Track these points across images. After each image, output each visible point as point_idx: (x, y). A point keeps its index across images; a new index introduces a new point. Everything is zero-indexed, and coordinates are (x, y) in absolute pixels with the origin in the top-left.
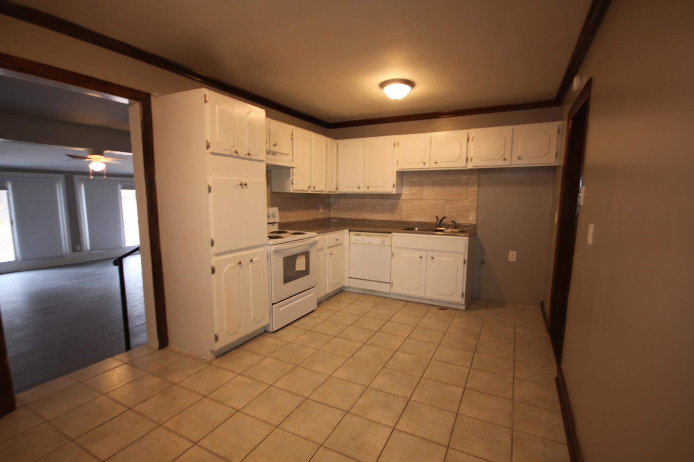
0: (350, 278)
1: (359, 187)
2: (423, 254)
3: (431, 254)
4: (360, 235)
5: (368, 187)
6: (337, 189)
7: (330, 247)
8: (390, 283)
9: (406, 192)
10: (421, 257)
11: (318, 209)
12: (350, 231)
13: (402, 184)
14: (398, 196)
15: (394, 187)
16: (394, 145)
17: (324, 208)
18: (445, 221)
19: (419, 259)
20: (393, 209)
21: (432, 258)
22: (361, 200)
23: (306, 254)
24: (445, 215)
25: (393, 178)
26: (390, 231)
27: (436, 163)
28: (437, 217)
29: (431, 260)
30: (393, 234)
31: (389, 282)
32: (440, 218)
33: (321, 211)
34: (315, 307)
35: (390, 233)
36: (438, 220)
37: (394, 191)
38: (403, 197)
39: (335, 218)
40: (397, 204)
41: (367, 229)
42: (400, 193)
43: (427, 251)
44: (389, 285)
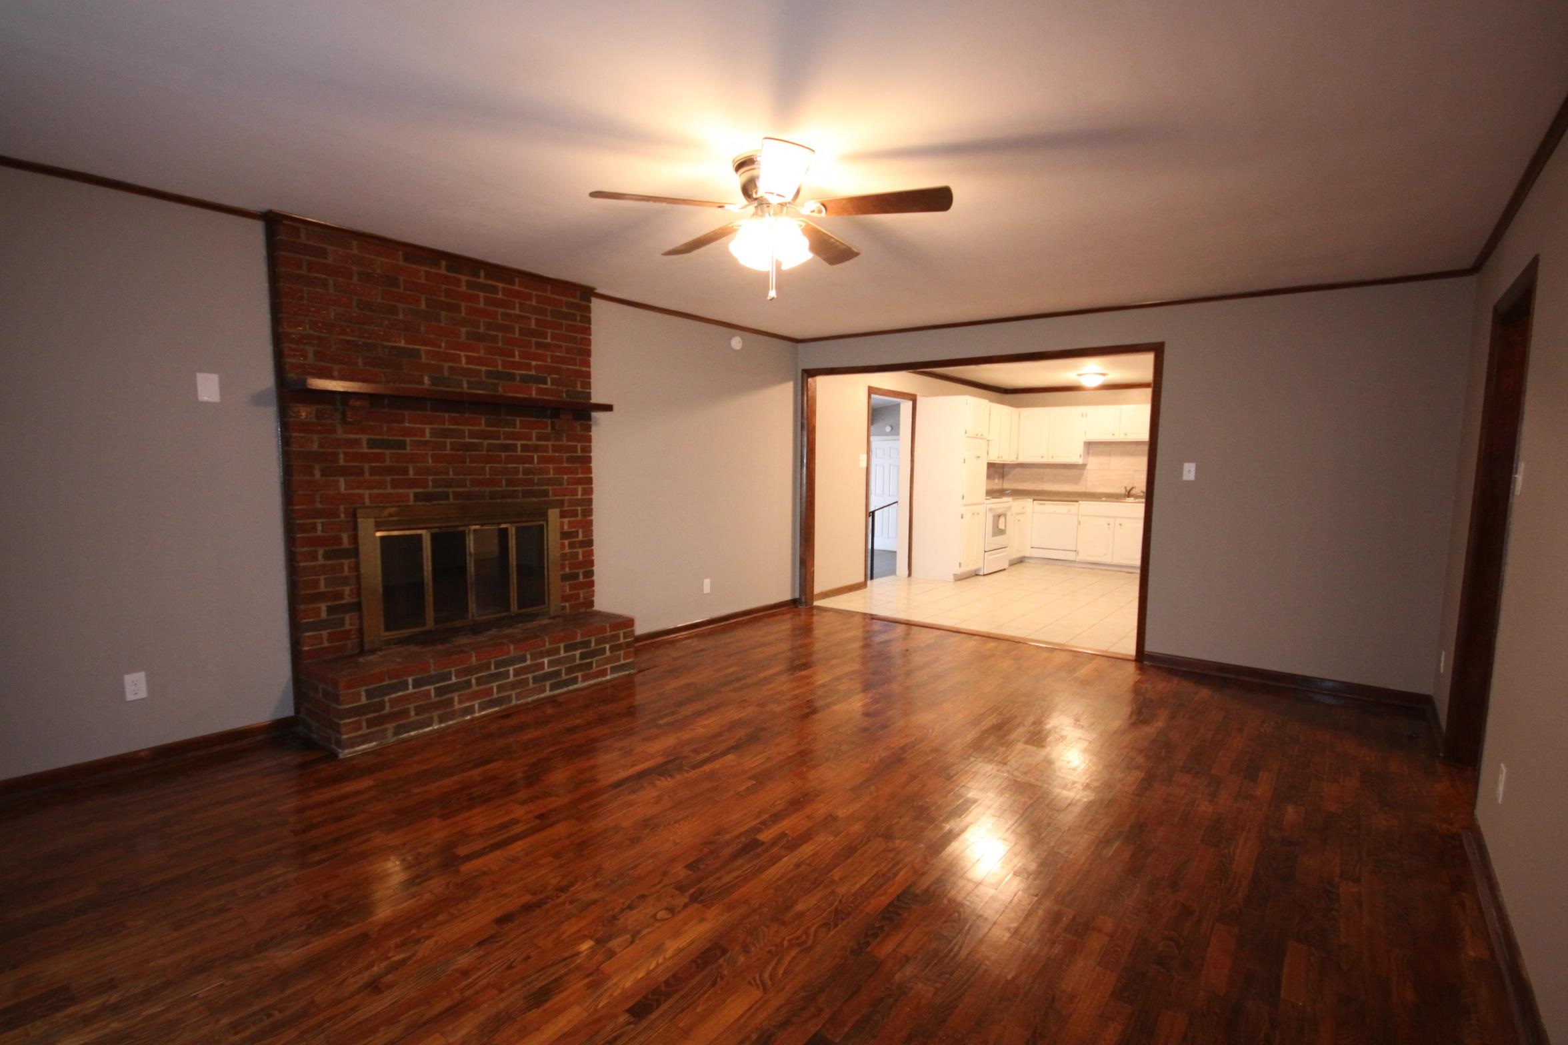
0: (1032, 548)
1: (1042, 457)
2: (1111, 521)
3: (1118, 521)
4: (1044, 504)
5: (1052, 457)
6: (1017, 458)
7: (1017, 514)
8: (1076, 551)
9: (1093, 463)
10: (1109, 524)
11: (994, 479)
12: (1034, 500)
13: (1088, 453)
14: (1084, 466)
15: (1080, 456)
16: (1082, 415)
17: (999, 478)
18: (1133, 492)
19: (1107, 526)
20: (1077, 480)
21: (1120, 525)
22: (1041, 470)
23: (1005, 515)
24: (1135, 485)
25: (1080, 449)
26: (1078, 499)
27: (1126, 434)
28: (1126, 488)
29: (1119, 526)
30: (1080, 502)
31: (1075, 549)
32: (1128, 489)
33: (996, 481)
34: (1006, 565)
35: (1077, 501)
36: (1126, 491)
37: (1080, 461)
38: (1088, 467)
39: (1008, 490)
40: (1082, 475)
41: (1054, 498)
42: (1086, 463)
43: (1115, 517)
44: (1075, 553)
